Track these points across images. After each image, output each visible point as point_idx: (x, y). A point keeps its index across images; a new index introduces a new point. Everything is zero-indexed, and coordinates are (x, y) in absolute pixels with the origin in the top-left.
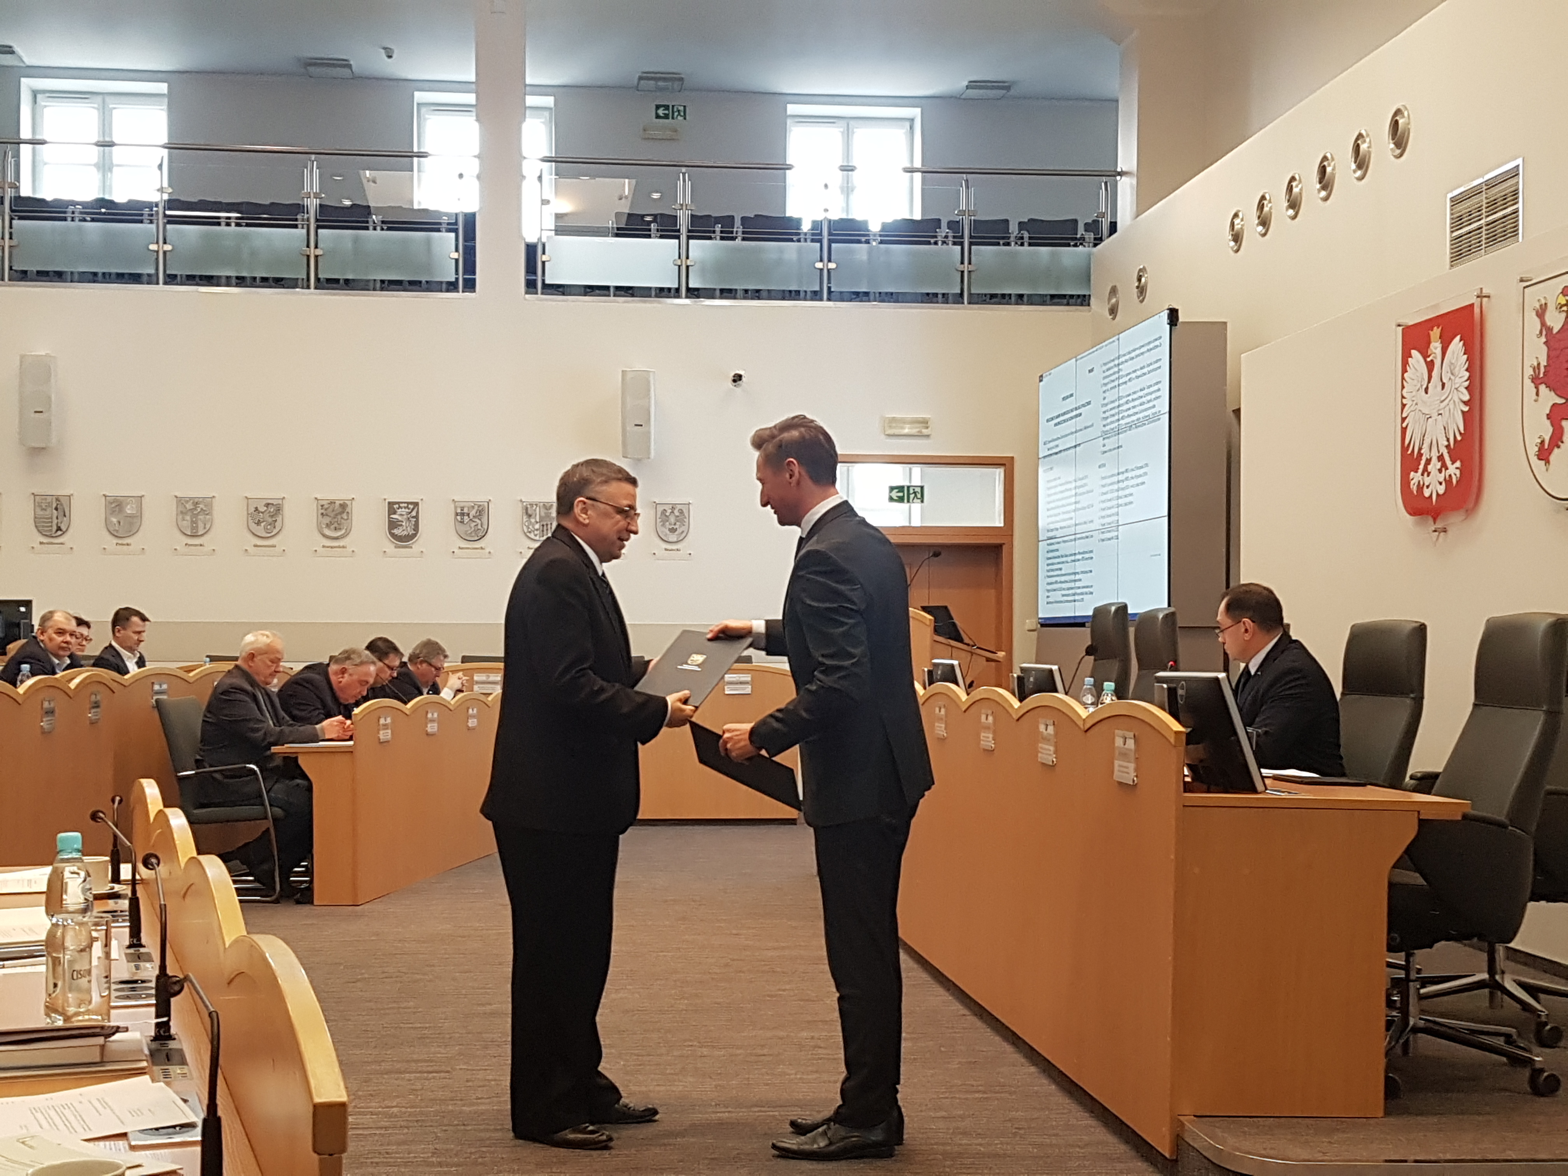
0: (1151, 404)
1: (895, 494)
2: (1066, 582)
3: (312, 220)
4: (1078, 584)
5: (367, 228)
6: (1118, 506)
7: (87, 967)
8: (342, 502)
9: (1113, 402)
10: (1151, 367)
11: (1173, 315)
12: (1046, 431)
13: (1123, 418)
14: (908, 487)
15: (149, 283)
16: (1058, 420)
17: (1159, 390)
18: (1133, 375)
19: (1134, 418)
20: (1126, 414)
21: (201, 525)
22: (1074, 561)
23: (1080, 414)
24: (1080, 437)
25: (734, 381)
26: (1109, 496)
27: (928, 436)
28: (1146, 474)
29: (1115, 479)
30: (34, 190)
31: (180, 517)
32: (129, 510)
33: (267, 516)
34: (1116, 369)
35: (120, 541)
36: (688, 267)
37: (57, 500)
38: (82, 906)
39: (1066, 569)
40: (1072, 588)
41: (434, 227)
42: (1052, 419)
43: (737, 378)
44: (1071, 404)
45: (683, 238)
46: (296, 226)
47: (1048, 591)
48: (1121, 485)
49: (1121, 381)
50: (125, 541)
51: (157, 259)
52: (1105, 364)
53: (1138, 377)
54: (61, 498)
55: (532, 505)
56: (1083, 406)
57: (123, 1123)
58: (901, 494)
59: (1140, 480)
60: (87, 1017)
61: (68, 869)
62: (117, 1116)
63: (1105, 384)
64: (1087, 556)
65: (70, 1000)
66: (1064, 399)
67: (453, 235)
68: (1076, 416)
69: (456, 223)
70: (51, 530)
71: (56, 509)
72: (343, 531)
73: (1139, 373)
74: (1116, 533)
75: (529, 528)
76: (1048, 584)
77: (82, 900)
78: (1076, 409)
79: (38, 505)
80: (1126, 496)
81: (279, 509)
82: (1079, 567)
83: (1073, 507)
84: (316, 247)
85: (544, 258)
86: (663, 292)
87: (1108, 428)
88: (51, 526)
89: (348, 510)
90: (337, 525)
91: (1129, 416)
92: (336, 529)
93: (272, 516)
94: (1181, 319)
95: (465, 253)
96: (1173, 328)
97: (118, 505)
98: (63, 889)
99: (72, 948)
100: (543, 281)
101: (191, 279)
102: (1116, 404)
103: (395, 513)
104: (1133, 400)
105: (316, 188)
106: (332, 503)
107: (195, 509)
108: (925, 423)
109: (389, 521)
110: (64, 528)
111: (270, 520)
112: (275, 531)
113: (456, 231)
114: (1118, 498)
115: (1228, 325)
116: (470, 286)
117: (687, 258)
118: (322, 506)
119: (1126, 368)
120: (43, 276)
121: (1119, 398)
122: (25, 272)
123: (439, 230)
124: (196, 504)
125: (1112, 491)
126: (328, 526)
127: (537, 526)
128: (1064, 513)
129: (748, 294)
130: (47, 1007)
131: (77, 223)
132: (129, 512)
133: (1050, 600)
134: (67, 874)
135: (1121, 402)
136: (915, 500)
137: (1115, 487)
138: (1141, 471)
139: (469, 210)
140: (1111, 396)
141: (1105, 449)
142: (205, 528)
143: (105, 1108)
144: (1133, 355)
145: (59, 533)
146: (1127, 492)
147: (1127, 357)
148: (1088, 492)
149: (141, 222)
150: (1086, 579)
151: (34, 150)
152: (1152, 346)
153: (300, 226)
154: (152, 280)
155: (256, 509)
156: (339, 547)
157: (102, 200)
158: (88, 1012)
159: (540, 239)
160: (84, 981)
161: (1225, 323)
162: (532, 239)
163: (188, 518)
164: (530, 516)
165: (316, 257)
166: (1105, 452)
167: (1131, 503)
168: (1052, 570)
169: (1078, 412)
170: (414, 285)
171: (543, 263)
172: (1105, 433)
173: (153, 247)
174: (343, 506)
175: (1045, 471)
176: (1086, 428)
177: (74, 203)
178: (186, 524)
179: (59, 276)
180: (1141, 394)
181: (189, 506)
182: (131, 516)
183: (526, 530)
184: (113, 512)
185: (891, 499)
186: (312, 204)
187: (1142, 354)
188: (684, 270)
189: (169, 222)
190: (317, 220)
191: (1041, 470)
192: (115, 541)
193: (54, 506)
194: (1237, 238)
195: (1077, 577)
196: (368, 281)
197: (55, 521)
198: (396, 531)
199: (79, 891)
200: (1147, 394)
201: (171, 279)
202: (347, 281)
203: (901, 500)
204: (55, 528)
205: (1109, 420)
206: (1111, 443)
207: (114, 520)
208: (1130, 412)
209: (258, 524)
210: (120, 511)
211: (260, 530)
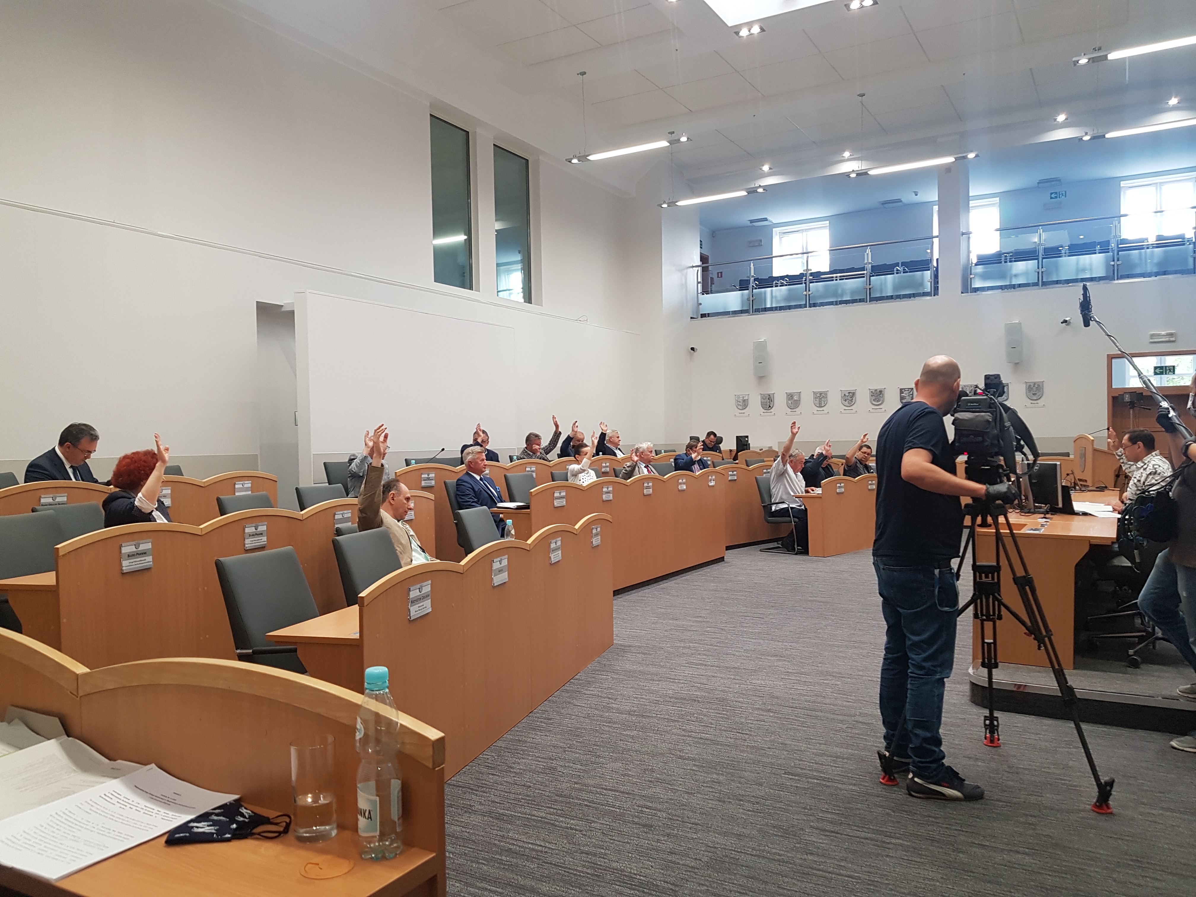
5: (893, 274)
8: (880, 390)
14: (1165, 367)
21: (823, 403)
25: (1063, 323)
31: (815, 399)
32: (795, 398)
33: (849, 397)
36: (1042, 272)
45: (1040, 259)
46: (862, 277)
50: (794, 410)
51: (806, 298)
54: (770, 395)
55: (965, 386)
58: (1162, 371)
67: (929, 272)
71: (769, 399)
72: (881, 402)
79: (762, 398)
81: (854, 394)
84: (870, 285)
85: (971, 276)
86: (1029, 285)
89: (883, 392)
90: (878, 400)
93: (851, 397)
95: (934, 280)
97: (791, 396)
100: (971, 287)
101: (820, 304)
103: (903, 393)
105: (870, 260)
106: (876, 390)
107: (821, 396)
108: (1171, 335)
109: (901, 397)
110: (771, 406)
111: (851, 399)
112: (853, 403)
116: (936, 293)
117: (1042, 268)
118: (872, 392)
122: (758, 309)
124: (821, 394)
126: (874, 400)
131: (779, 287)
142: (825, 404)
145: (769, 408)
149: (800, 284)
153: (865, 277)
154: (804, 306)
155: (845, 395)
156: (879, 409)
163: (818, 400)
165: (870, 289)
171: (971, 279)
173: (805, 293)
174: (881, 392)
178: (817, 402)
179: (771, 309)
181: (818, 395)
182: (797, 400)
184: (789, 399)
185: (1156, 373)
186: (868, 267)
188: (1040, 274)
189: (811, 282)
190: (870, 273)
192: (790, 410)
197: (768, 404)
198: (902, 401)
201: (812, 305)
202: (883, 297)
203: (1162, 373)
204: (768, 406)
207: (790, 402)
209: (846, 401)
210: (792, 399)
211: (846, 403)
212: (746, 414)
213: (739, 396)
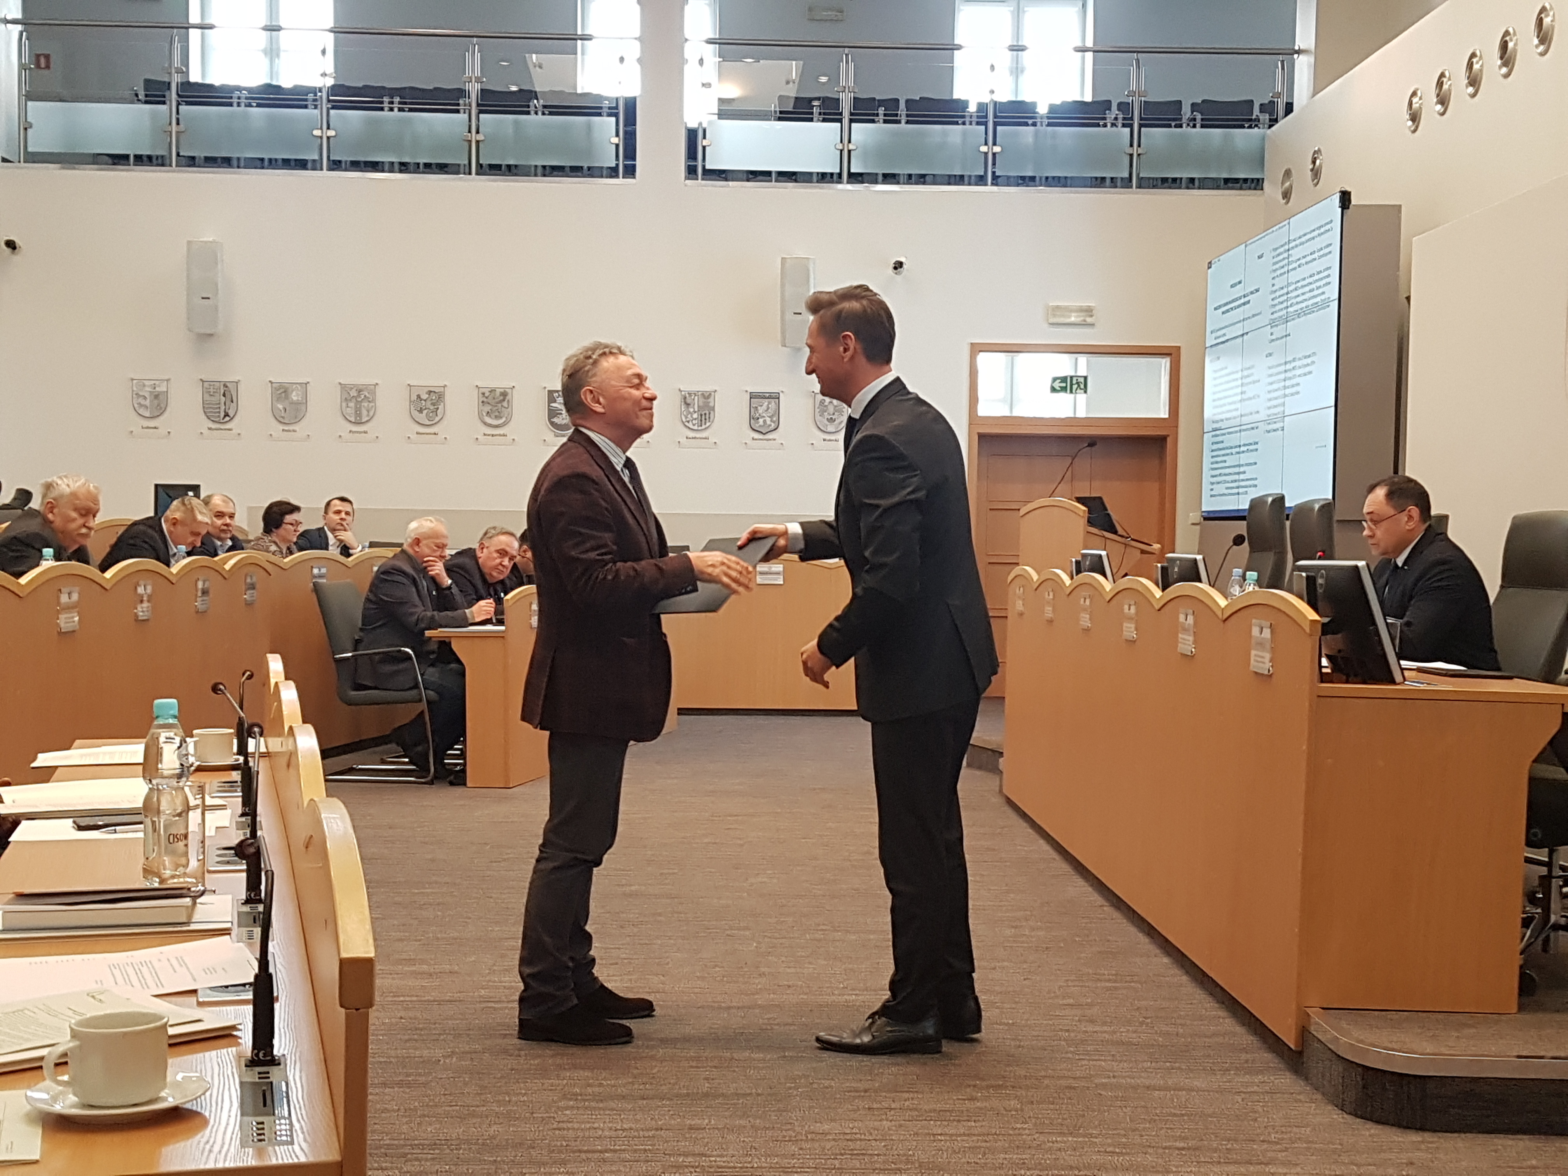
0: (1320, 291)
1: (1057, 385)
2: (1230, 474)
3: (474, 105)
4: (1242, 477)
5: (528, 113)
6: (1285, 396)
7: (183, 832)
8: (502, 390)
9: (1282, 288)
10: (1322, 253)
11: (1345, 198)
12: (1214, 319)
13: (1291, 305)
14: (1071, 377)
15: (314, 169)
16: (1226, 308)
17: (1329, 276)
18: (1303, 261)
19: (1303, 305)
20: (1294, 301)
21: (364, 412)
22: (1238, 453)
23: (1249, 302)
24: (1248, 326)
25: (895, 268)
26: (1275, 386)
27: (1093, 325)
28: (1313, 362)
29: (1282, 368)
30: (203, 76)
31: (344, 404)
32: (294, 397)
33: (429, 403)
34: (1286, 255)
35: (286, 428)
36: (849, 151)
37: (225, 386)
38: (178, 771)
39: (1231, 461)
40: (1235, 481)
41: (596, 111)
42: (1220, 307)
43: (898, 266)
44: (1239, 291)
45: (846, 121)
46: (458, 111)
47: (1212, 484)
48: (1289, 375)
49: (1291, 267)
50: (291, 428)
51: (321, 145)
52: (1276, 249)
53: (1306, 263)
54: (228, 384)
55: (690, 394)
56: (1252, 293)
57: (195, 980)
58: (1064, 385)
59: (1307, 369)
60: (182, 880)
61: (163, 735)
62: (191, 974)
63: (1275, 271)
64: (1251, 447)
65: (167, 863)
66: (1232, 286)
67: (613, 119)
68: (1244, 304)
69: (617, 108)
70: (219, 416)
71: (224, 395)
72: (504, 419)
73: (1309, 258)
74: (1281, 424)
75: (686, 418)
76: (1213, 476)
77: (178, 766)
78: (1244, 296)
79: (206, 391)
80: (1293, 386)
81: (440, 397)
82: (1244, 459)
83: (1239, 398)
84: (478, 132)
85: (705, 143)
86: (824, 177)
87: (1276, 315)
88: (219, 412)
89: (509, 398)
90: (497, 414)
91: (1297, 303)
92: (496, 417)
93: (433, 404)
94: (1353, 202)
95: (625, 139)
96: (1345, 211)
97: (285, 392)
98: (159, 754)
99: (167, 812)
100: (704, 167)
101: (356, 165)
102: (1285, 290)
103: (555, 401)
104: (1303, 287)
105: (478, 73)
106: (492, 391)
107: (359, 396)
108: (1089, 311)
109: (549, 410)
110: (231, 414)
111: (432, 407)
112: (437, 419)
113: (616, 115)
114: (1285, 388)
115: (1403, 209)
116: (630, 171)
117: (849, 142)
118: (483, 394)
119: (1296, 254)
120: (211, 162)
121: (1289, 285)
122: (193, 158)
123: (600, 115)
124: (360, 391)
125: (1279, 381)
126: (488, 414)
127: (695, 416)
128: (1230, 404)
129: (910, 179)
130: (144, 869)
131: (242, 108)
132: (295, 398)
133: (1213, 493)
134: (162, 739)
135: (1290, 288)
136: (1078, 391)
137: (1282, 376)
138: (1309, 361)
139: (630, 94)
140: (1279, 283)
141: (1274, 337)
142: (368, 415)
143: (181, 966)
144: (1303, 239)
145: (227, 419)
146: (1294, 381)
147: (1298, 242)
148: (1254, 382)
149: (306, 107)
150: (1250, 472)
151: (203, 35)
152: (1322, 230)
153: (462, 111)
154: (316, 166)
155: (419, 396)
156: (500, 435)
157: (269, 86)
158: (185, 875)
159: (700, 124)
160: (181, 844)
161: (1400, 206)
162: (693, 124)
163: (352, 404)
164: (688, 405)
165: (478, 142)
166: (1273, 340)
167: (1298, 393)
168: (1217, 462)
169: (1246, 299)
170: (576, 171)
171: (704, 148)
172: (1274, 320)
173: (317, 133)
174: (504, 394)
175: (1211, 361)
176: (1254, 316)
177: (239, 89)
178: (350, 411)
179: (227, 162)
180: (1311, 280)
181: (354, 393)
182: (298, 403)
183: (684, 420)
184: (279, 400)
185: (1053, 390)
186: (474, 89)
187: (1313, 238)
188: (846, 155)
189: (333, 108)
190: (478, 105)
191: (1207, 360)
192: (281, 427)
193: (222, 392)
194: (1415, 118)
195: (1242, 469)
196: (530, 167)
197: (223, 408)
198: (555, 420)
199: (175, 757)
200: (1317, 281)
201: (335, 165)
202: (509, 167)
203: (1064, 389)
204: (222, 414)
205: (1277, 308)
206: (1279, 331)
207: (280, 407)
208: (1299, 299)
209: (421, 411)
210: (287, 397)
211: (422, 418)
212: (163, 431)
213: (141, 383)
